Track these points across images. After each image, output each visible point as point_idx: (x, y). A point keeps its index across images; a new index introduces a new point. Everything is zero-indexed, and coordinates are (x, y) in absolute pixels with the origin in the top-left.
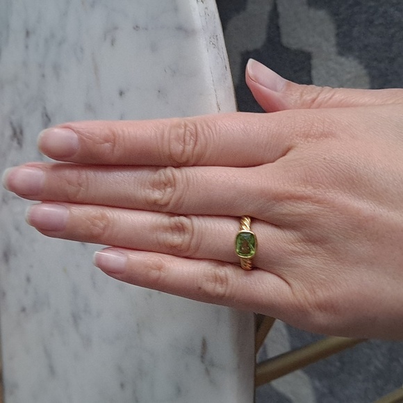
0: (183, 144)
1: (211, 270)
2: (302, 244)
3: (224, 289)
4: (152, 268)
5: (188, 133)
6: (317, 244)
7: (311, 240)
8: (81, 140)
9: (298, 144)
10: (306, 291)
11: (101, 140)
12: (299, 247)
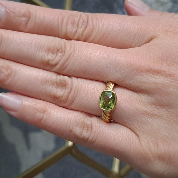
0: (76, 27)
1: (81, 119)
2: (153, 106)
3: (88, 134)
4: (38, 111)
5: (81, 20)
6: (165, 108)
7: (160, 104)
8: (7, 13)
9: (159, 35)
10: (151, 144)
11: (20, 15)
12: (150, 109)
